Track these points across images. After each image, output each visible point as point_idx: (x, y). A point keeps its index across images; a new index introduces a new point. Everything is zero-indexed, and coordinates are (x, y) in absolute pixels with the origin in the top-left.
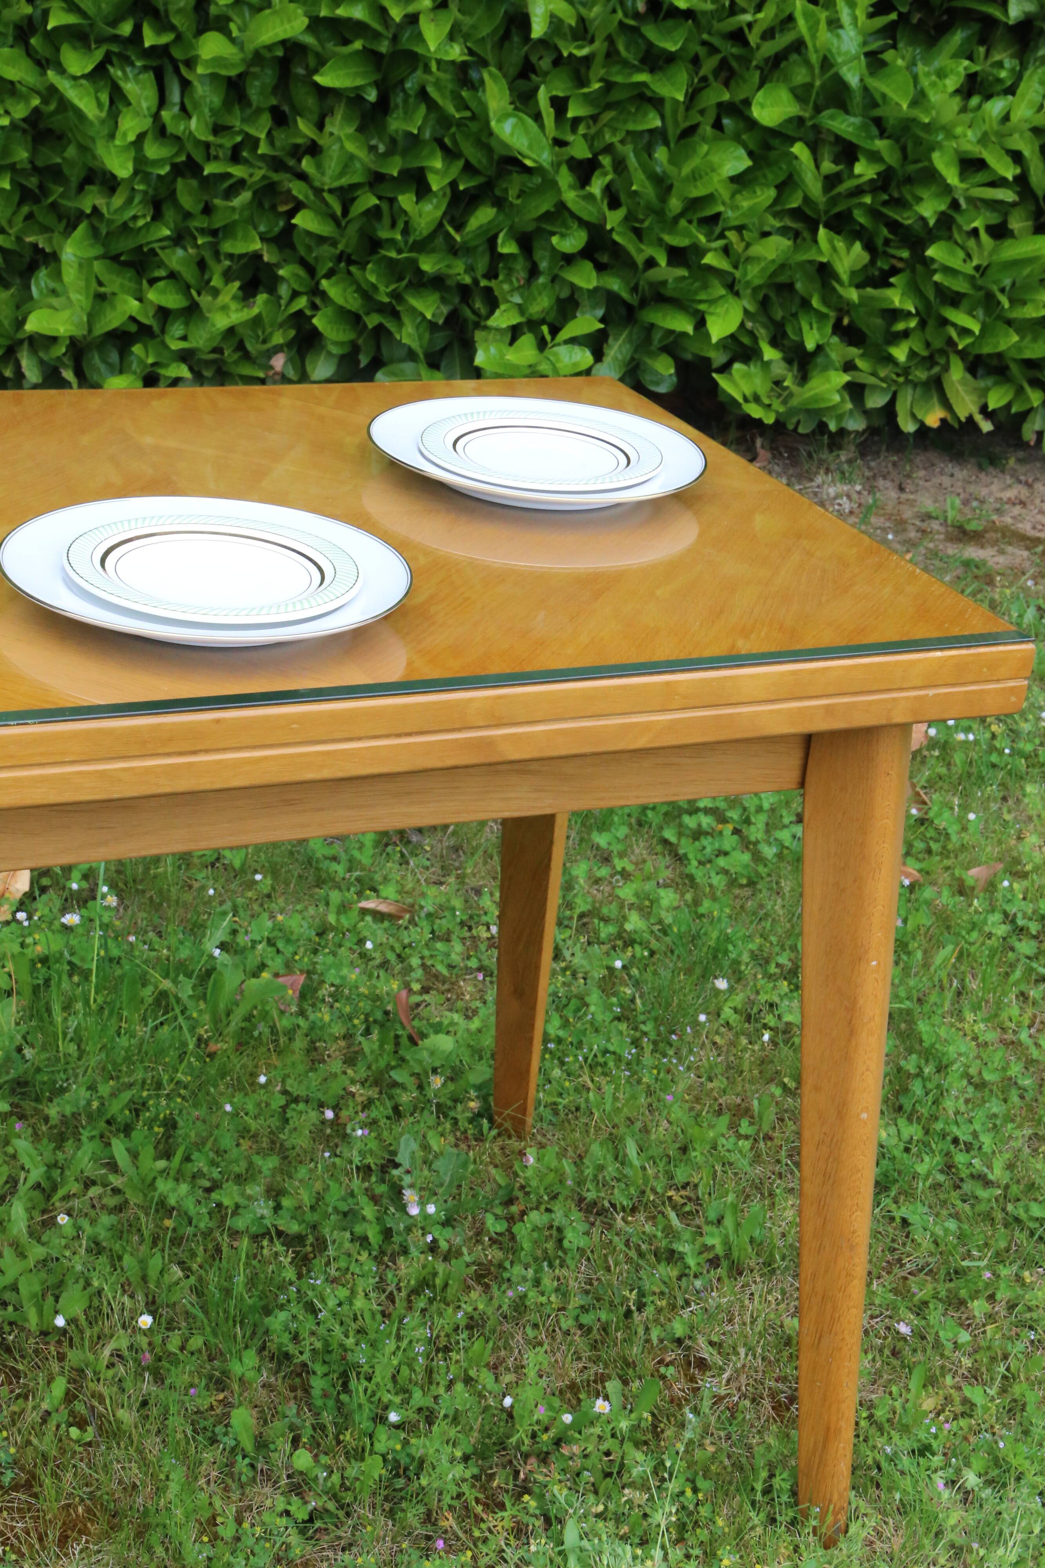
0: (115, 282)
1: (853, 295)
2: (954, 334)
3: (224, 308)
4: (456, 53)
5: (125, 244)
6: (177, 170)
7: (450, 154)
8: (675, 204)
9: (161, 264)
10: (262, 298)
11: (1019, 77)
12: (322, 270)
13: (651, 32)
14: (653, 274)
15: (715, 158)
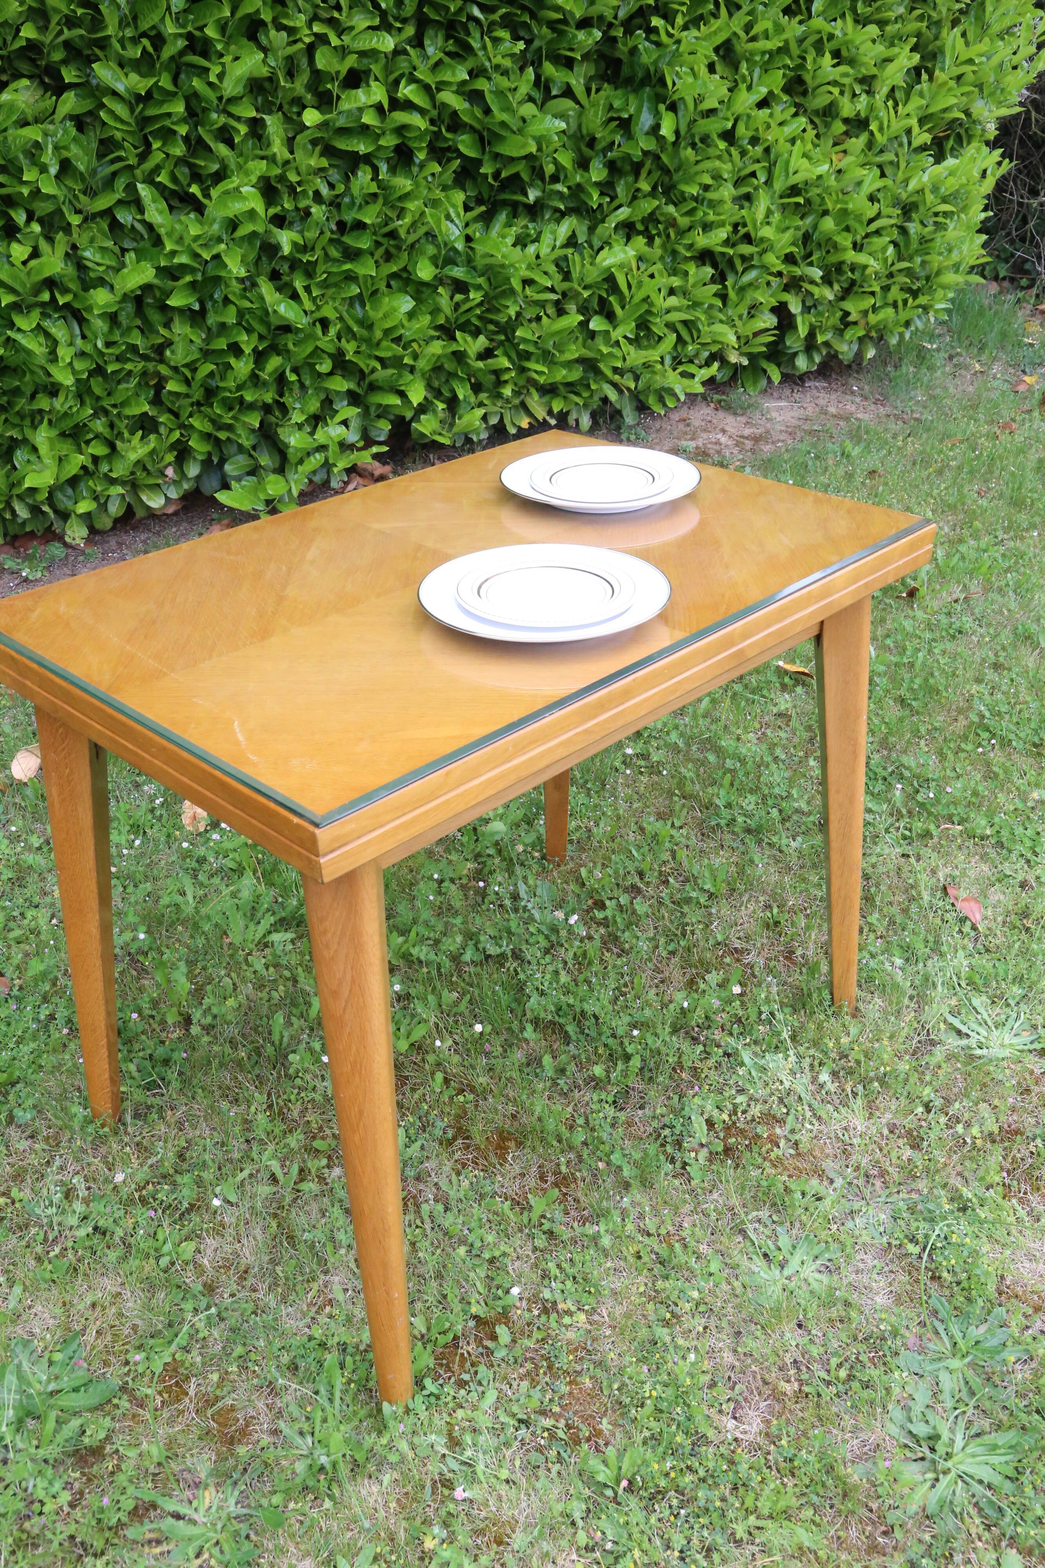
0: (66, 447)
1: (480, 364)
2: (535, 376)
3: (134, 449)
4: (243, 273)
5: (67, 425)
6: (91, 373)
7: (249, 331)
8: (378, 334)
9: (90, 430)
10: (152, 437)
11: (540, 233)
12: (184, 414)
13: (347, 239)
14: (374, 376)
15: (395, 304)
